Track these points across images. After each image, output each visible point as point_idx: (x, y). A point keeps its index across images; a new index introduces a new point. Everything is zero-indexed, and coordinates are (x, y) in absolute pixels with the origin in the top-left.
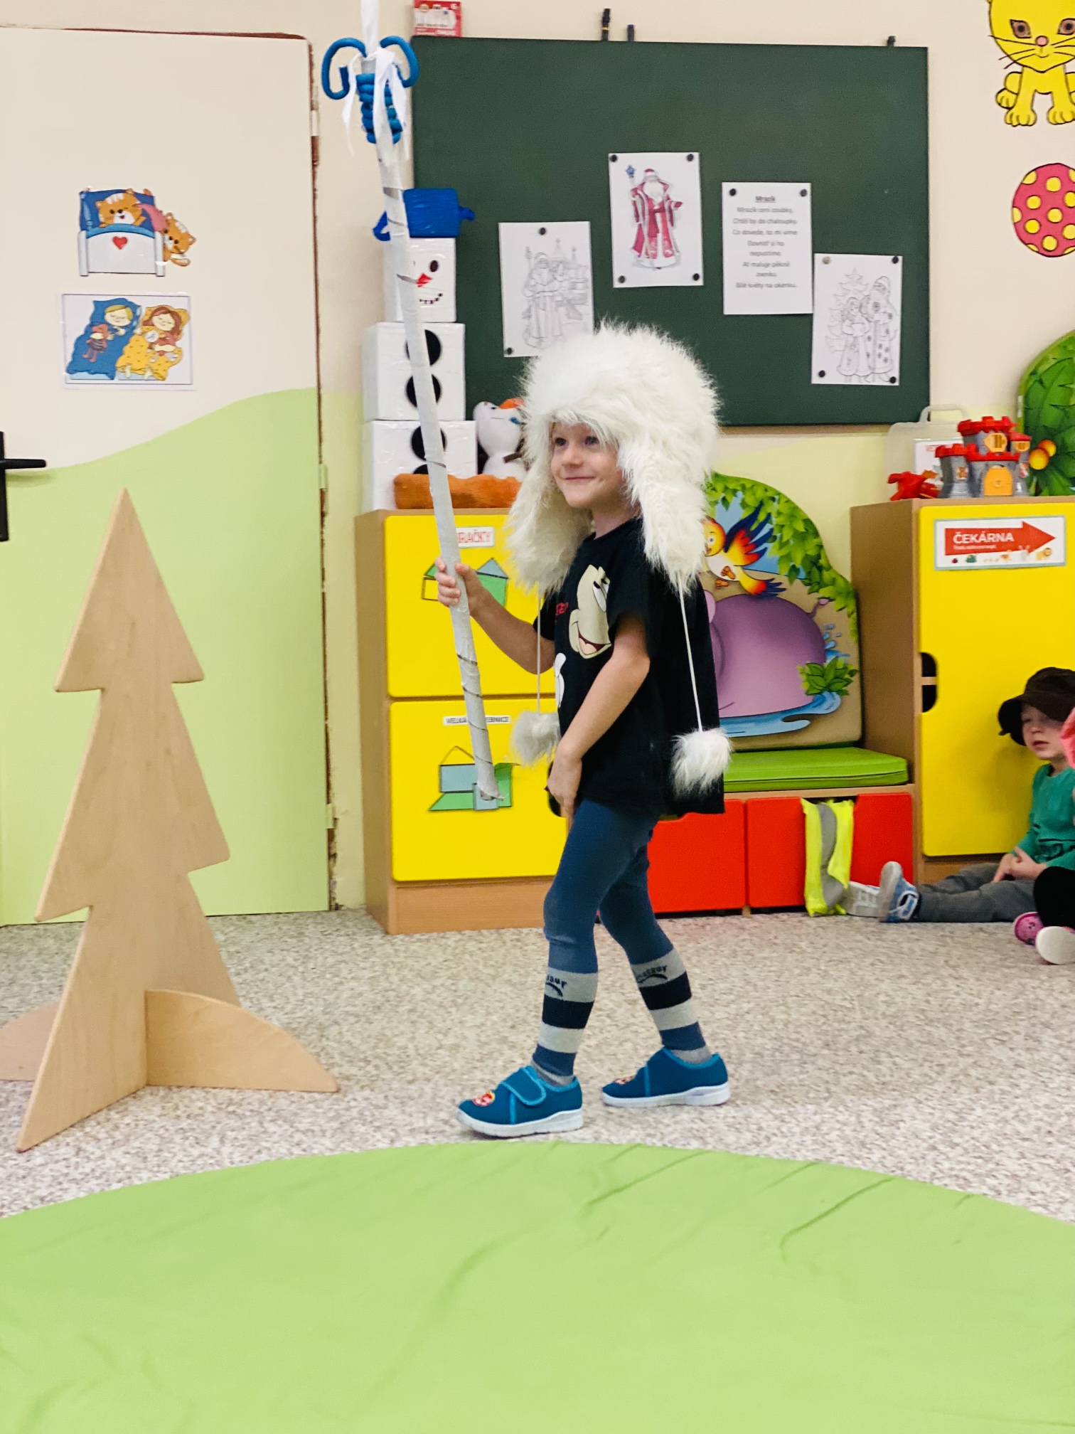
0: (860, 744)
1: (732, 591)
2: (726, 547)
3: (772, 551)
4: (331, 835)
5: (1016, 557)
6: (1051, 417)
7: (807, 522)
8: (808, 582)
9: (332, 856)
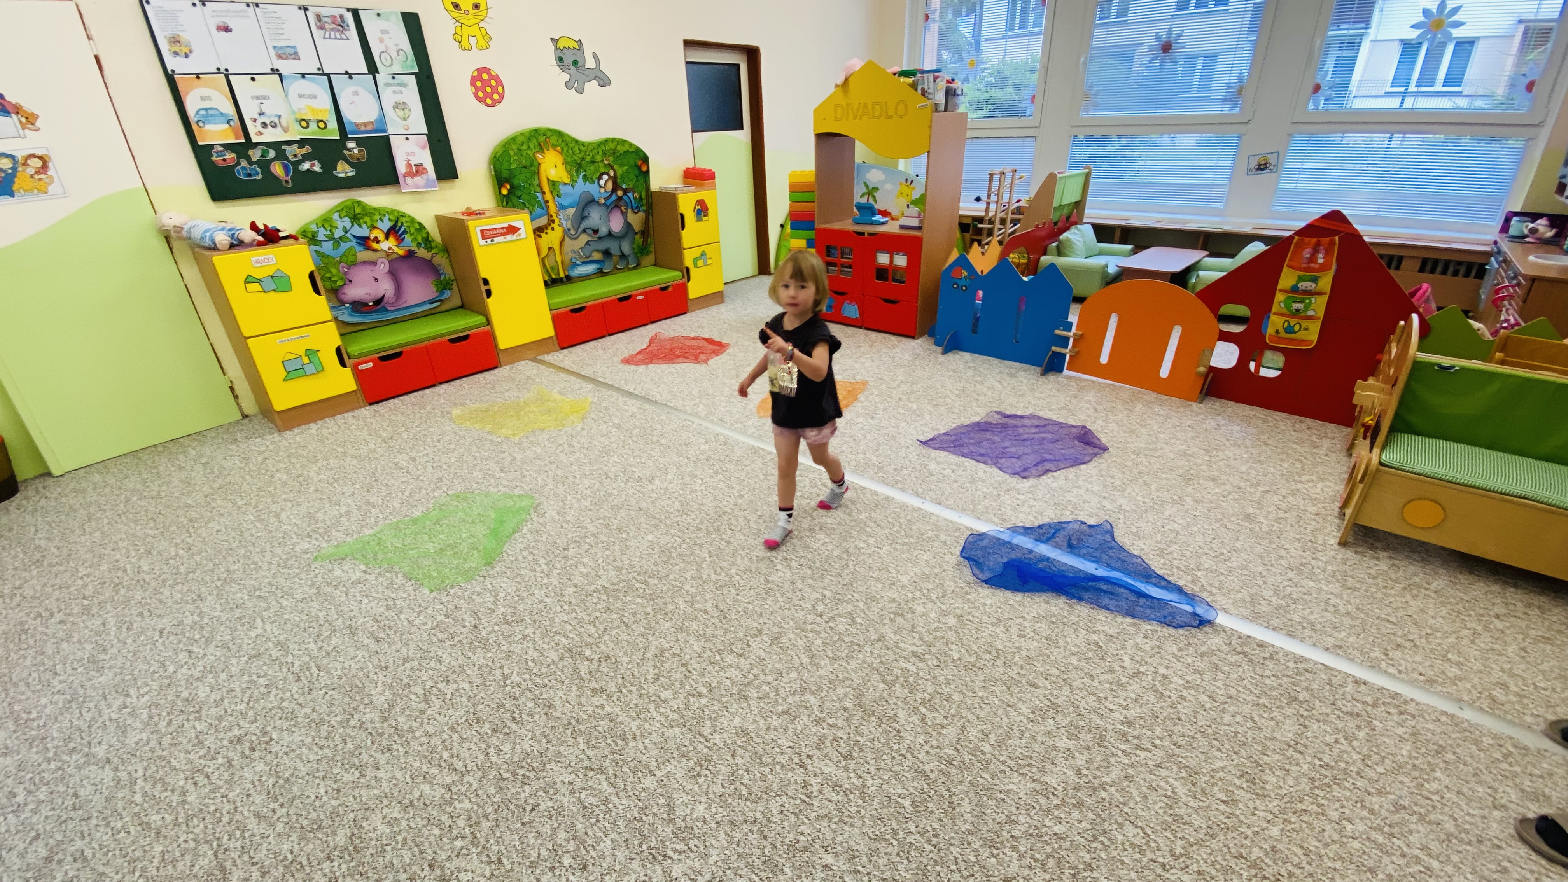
0: (462, 307)
1: (395, 256)
2: (387, 238)
3: (407, 237)
4: (232, 388)
5: (509, 237)
6: (505, 174)
7: (420, 224)
8: (426, 248)
9: (236, 397)
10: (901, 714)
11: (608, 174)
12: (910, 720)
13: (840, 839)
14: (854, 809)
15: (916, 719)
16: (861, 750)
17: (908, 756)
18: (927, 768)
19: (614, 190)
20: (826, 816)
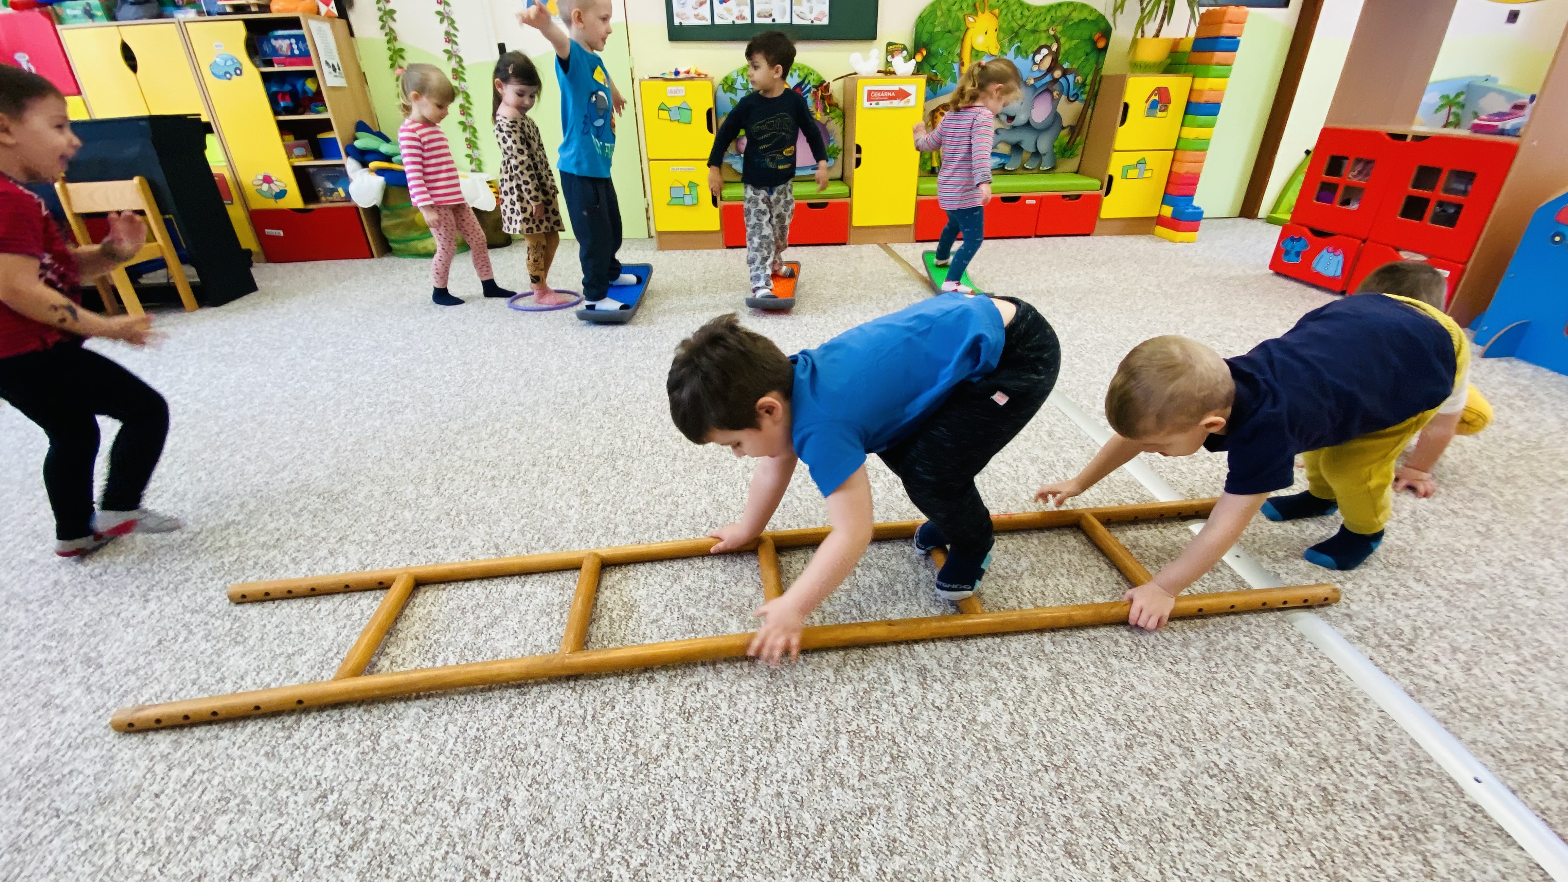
0: (841, 179)
4: (647, 210)
5: (896, 103)
6: (925, 38)
7: (824, 83)
10: (809, 722)
11: (1049, 47)
12: (811, 738)
13: (557, 787)
14: (613, 773)
15: (818, 744)
16: (708, 720)
17: (751, 775)
18: (752, 812)
19: (1050, 70)
20: (580, 752)
